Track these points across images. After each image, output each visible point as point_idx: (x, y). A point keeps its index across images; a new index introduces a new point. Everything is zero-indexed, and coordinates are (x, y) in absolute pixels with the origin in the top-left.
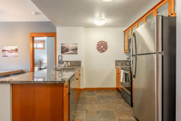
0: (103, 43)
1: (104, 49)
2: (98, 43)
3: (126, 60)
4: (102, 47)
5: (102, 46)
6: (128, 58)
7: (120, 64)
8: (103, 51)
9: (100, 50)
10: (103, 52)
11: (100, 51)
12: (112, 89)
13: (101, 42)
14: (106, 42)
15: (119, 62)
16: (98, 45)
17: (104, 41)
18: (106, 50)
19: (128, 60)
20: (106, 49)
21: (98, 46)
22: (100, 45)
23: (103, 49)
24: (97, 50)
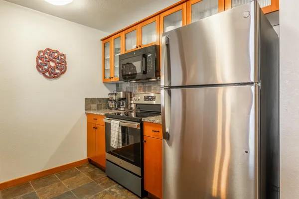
0: (56, 54)
1: (57, 71)
2: (41, 51)
3: (107, 97)
4: (52, 64)
5: (53, 61)
6: (112, 94)
7: (94, 106)
8: (56, 76)
9: (47, 71)
10: (54, 77)
11: (47, 74)
12: (78, 165)
13: (50, 52)
14: (63, 55)
15: (93, 103)
16: (39, 58)
17: (57, 52)
18: (63, 73)
19: (112, 98)
20: (63, 70)
21: (40, 61)
22: (46, 58)
23: (55, 71)
24: (39, 70)
